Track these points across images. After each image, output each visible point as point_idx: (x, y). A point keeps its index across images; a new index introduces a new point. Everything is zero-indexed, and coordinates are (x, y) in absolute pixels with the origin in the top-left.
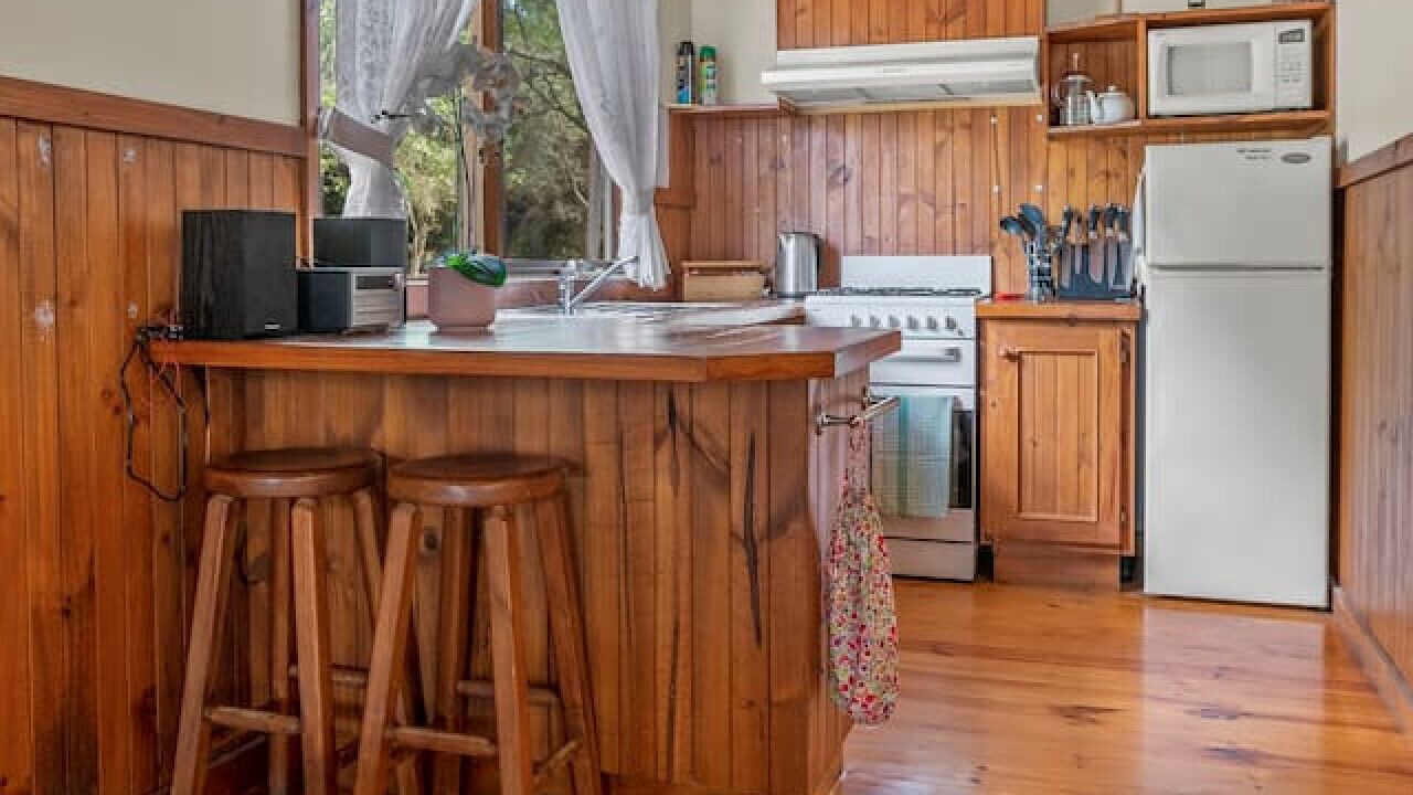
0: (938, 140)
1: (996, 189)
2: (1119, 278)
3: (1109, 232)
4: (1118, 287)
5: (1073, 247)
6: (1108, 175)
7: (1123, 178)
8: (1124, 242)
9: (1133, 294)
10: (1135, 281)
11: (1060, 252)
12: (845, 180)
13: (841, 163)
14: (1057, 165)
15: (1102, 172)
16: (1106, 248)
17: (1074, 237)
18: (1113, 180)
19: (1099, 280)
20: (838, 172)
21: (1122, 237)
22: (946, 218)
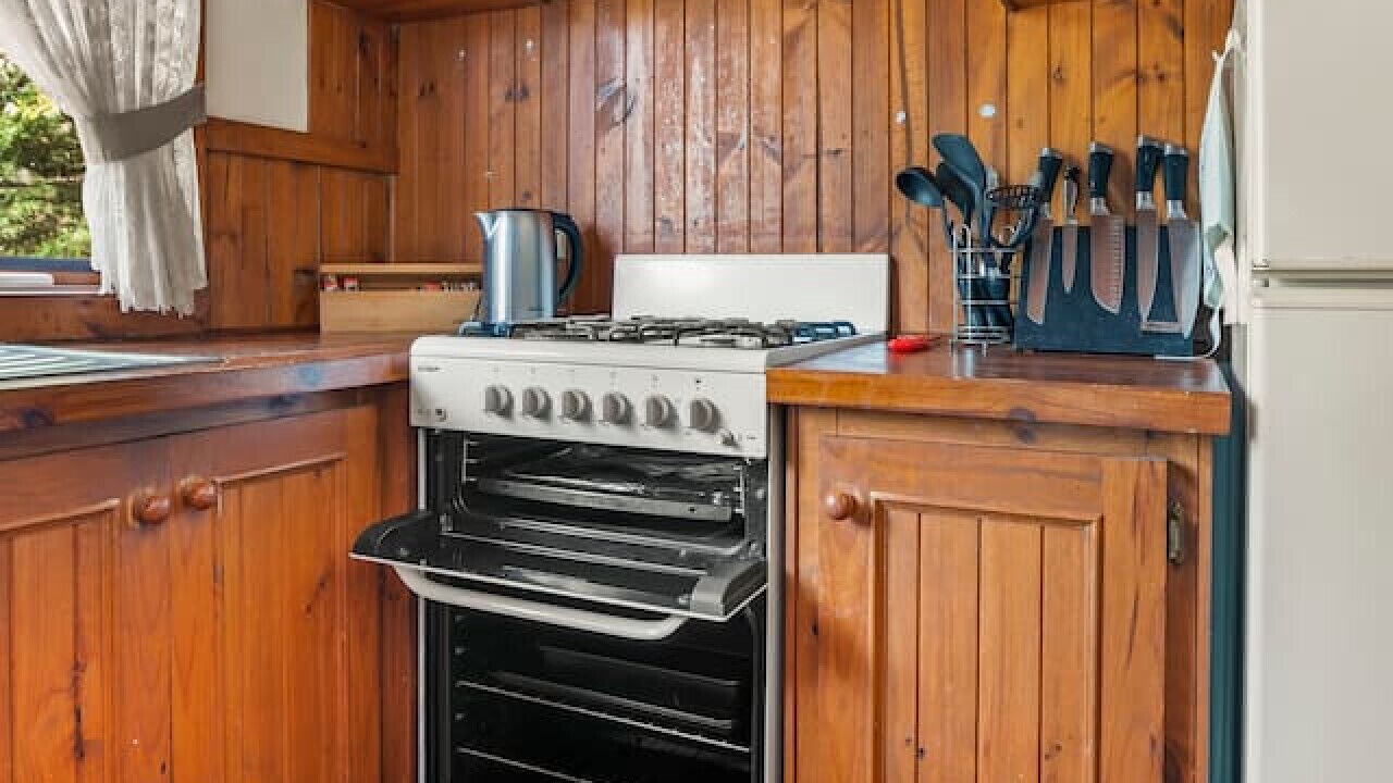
0: (787, 28)
1: (900, 117)
2: (1165, 303)
3: (1142, 201)
4: (1165, 327)
5: (1058, 231)
6: (1139, 77)
7: (1174, 83)
8: (1175, 221)
9: (1200, 343)
10: (1204, 313)
11: (1027, 243)
12: (627, 114)
13: (618, 83)
14: (1027, 65)
15: (1126, 74)
16: (1130, 233)
17: (1059, 212)
18: (1152, 91)
19: (1113, 305)
20: (612, 100)
21: (1173, 210)
22: (803, 179)
